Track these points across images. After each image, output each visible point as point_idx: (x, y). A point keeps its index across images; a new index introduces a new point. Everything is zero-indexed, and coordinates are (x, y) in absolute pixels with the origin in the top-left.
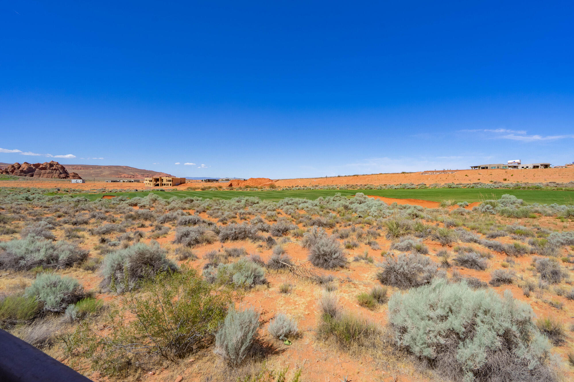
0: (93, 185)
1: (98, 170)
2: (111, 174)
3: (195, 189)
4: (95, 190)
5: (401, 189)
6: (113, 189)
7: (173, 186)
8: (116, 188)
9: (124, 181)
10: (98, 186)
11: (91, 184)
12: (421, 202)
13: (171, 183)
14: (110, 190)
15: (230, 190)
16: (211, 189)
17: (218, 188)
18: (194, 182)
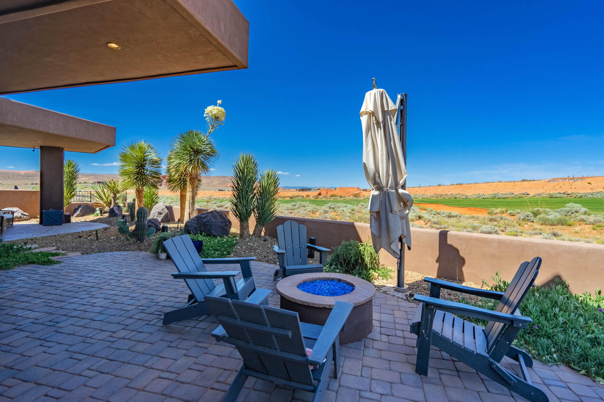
0: (203, 193)
1: (210, 180)
2: (219, 184)
3: (284, 197)
4: (204, 197)
5: (490, 198)
6: (217, 196)
8: (220, 196)
9: (228, 190)
10: (207, 194)
11: (202, 193)
12: (480, 211)
14: (215, 198)
15: (316, 198)
16: (298, 198)
17: (305, 196)
18: (288, 191)
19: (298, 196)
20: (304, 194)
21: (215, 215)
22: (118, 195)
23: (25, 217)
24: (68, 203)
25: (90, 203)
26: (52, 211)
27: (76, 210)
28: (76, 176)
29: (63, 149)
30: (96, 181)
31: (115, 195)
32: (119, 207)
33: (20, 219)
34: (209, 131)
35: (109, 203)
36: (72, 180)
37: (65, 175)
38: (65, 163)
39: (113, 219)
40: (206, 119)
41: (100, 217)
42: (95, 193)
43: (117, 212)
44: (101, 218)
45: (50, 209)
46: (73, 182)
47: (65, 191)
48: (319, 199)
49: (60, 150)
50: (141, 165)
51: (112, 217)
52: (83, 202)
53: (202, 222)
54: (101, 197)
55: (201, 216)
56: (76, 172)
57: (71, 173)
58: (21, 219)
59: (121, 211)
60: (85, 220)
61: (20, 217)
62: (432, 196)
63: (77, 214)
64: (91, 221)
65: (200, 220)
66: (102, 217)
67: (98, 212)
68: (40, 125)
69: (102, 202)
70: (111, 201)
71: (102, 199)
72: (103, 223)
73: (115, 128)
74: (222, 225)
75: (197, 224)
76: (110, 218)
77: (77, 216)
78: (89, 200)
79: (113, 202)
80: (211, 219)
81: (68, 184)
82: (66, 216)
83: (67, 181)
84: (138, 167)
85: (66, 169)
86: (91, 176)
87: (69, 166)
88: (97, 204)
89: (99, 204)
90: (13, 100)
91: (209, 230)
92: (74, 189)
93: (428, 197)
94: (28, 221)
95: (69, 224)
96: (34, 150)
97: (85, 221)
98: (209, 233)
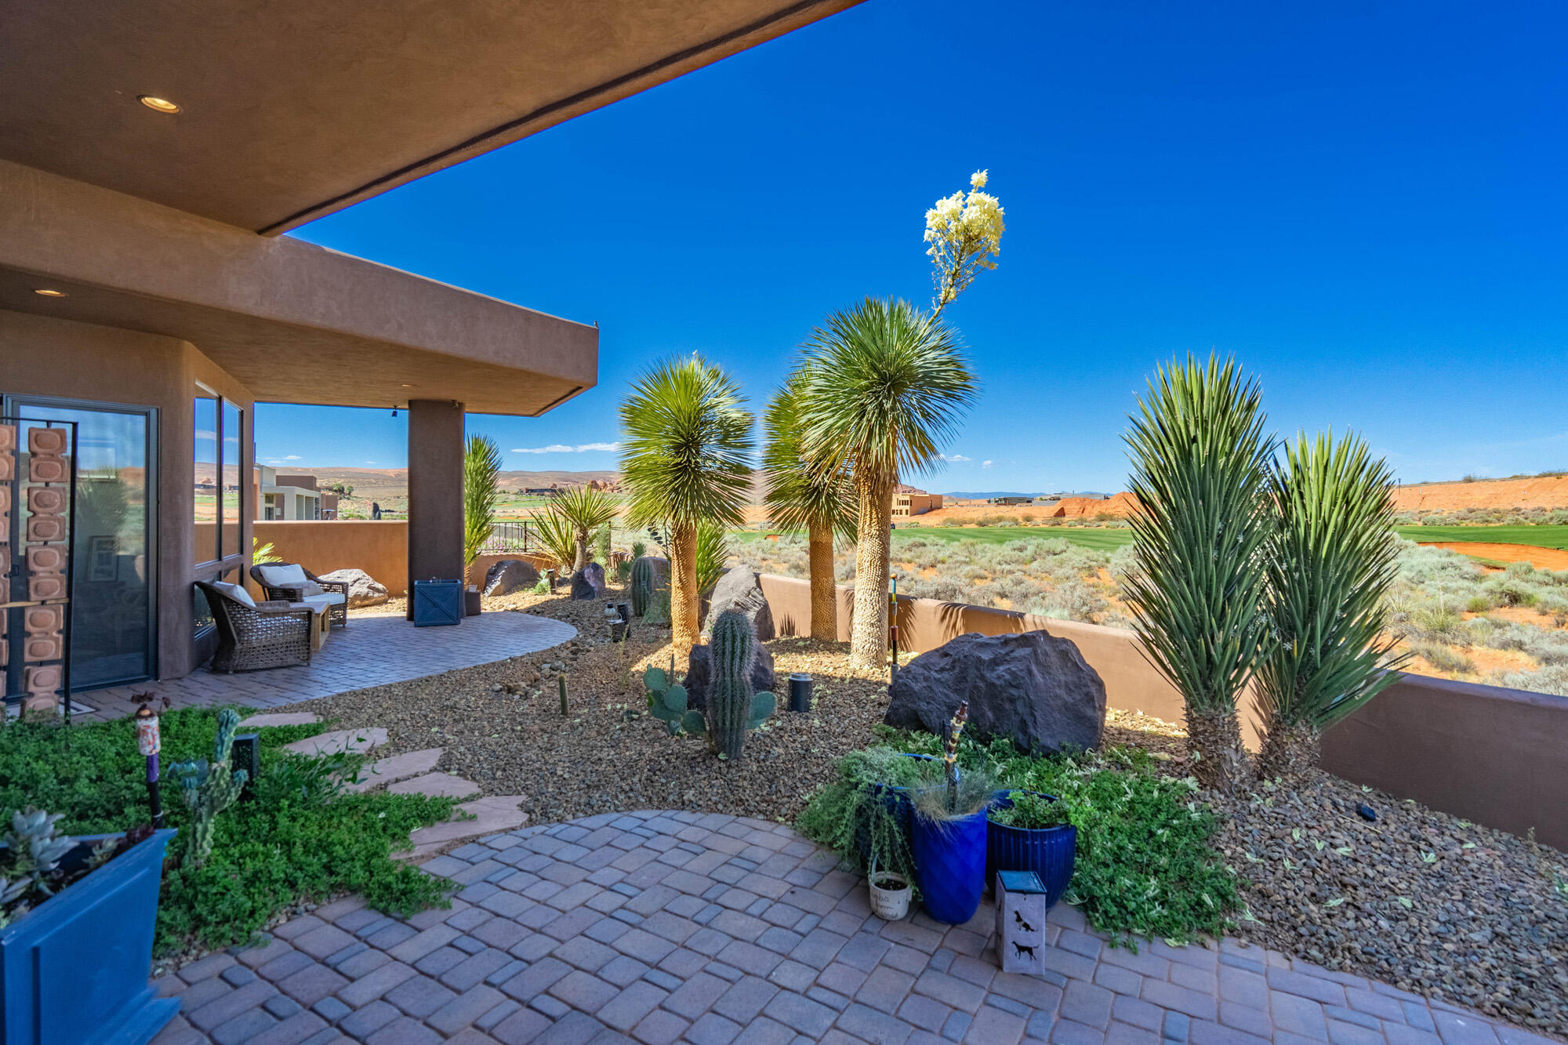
3: (962, 523)
7: (912, 515)
13: (908, 507)
15: (1054, 525)
16: (1002, 523)
17: (1020, 520)
18: (970, 505)
19: (1000, 519)
20: (1018, 511)
21: (1046, 654)
22: (591, 532)
23: (376, 595)
24: (475, 556)
25: (523, 553)
26: (437, 584)
27: (492, 574)
28: (492, 481)
29: (461, 405)
30: (524, 487)
31: (584, 531)
32: (596, 567)
33: (364, 602)
34: (942, 297)
35: (569, 554)
36: (482, 492)
37: (467, 480)
38: (468, 446)
39: (584, 606)
40: (929, 252)
41: (549, 596)
42: (535, 528)
43: (592, 583)
44: (552, 600)
45: (431, 578)
46: (485, 498)
47: (467, 524)
48: (1065, 527)
49: (454, 409)
50: (688, 443)
51: (580, 598)
52: (506, 551)
53: (981, 684)
54: (549, 538)
55: (977, 653)
56: (492, 470)
57: (481, 473)
58: (367, 602)
59: (601, 579)
60: (514, 606)
61: (366, 597)
62: (1462, 515)
63: (494, 586)
64: (528, 611)
65: (972, 673)
66: (555, 597)
67: (544, 581)
68: (400, 327)
69: (549, 551)
70: (574, 548)
71: (553, 544)
72: (560, 618)
73: (597, 331)
74: (1070, 700)
75: (956, 691)
76: (575, 602)
77: (495, 594)
78: (522, 545)
79: (578, 553)
80: (1030, 672)
81: (473, 504)
82: (468, 594)
83: (471, 496)
84: (678, 449)
85: (469, 464)
86: (514, 476)
87: (475, 453)
88: (541, 558)
89: (544, 556)
90: (327, 249)
91: (1023, 722)
92: (487, 520)
93: (1452, 519)
94: (384, 607)
95: (475, 619)
96: (395, 414)
97: (514, 610)
98: (1021, 736)
